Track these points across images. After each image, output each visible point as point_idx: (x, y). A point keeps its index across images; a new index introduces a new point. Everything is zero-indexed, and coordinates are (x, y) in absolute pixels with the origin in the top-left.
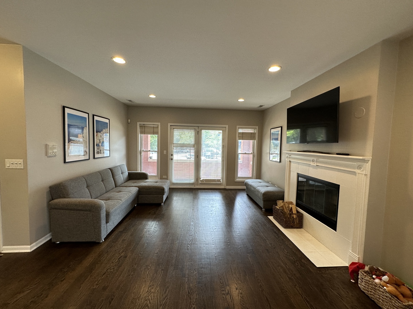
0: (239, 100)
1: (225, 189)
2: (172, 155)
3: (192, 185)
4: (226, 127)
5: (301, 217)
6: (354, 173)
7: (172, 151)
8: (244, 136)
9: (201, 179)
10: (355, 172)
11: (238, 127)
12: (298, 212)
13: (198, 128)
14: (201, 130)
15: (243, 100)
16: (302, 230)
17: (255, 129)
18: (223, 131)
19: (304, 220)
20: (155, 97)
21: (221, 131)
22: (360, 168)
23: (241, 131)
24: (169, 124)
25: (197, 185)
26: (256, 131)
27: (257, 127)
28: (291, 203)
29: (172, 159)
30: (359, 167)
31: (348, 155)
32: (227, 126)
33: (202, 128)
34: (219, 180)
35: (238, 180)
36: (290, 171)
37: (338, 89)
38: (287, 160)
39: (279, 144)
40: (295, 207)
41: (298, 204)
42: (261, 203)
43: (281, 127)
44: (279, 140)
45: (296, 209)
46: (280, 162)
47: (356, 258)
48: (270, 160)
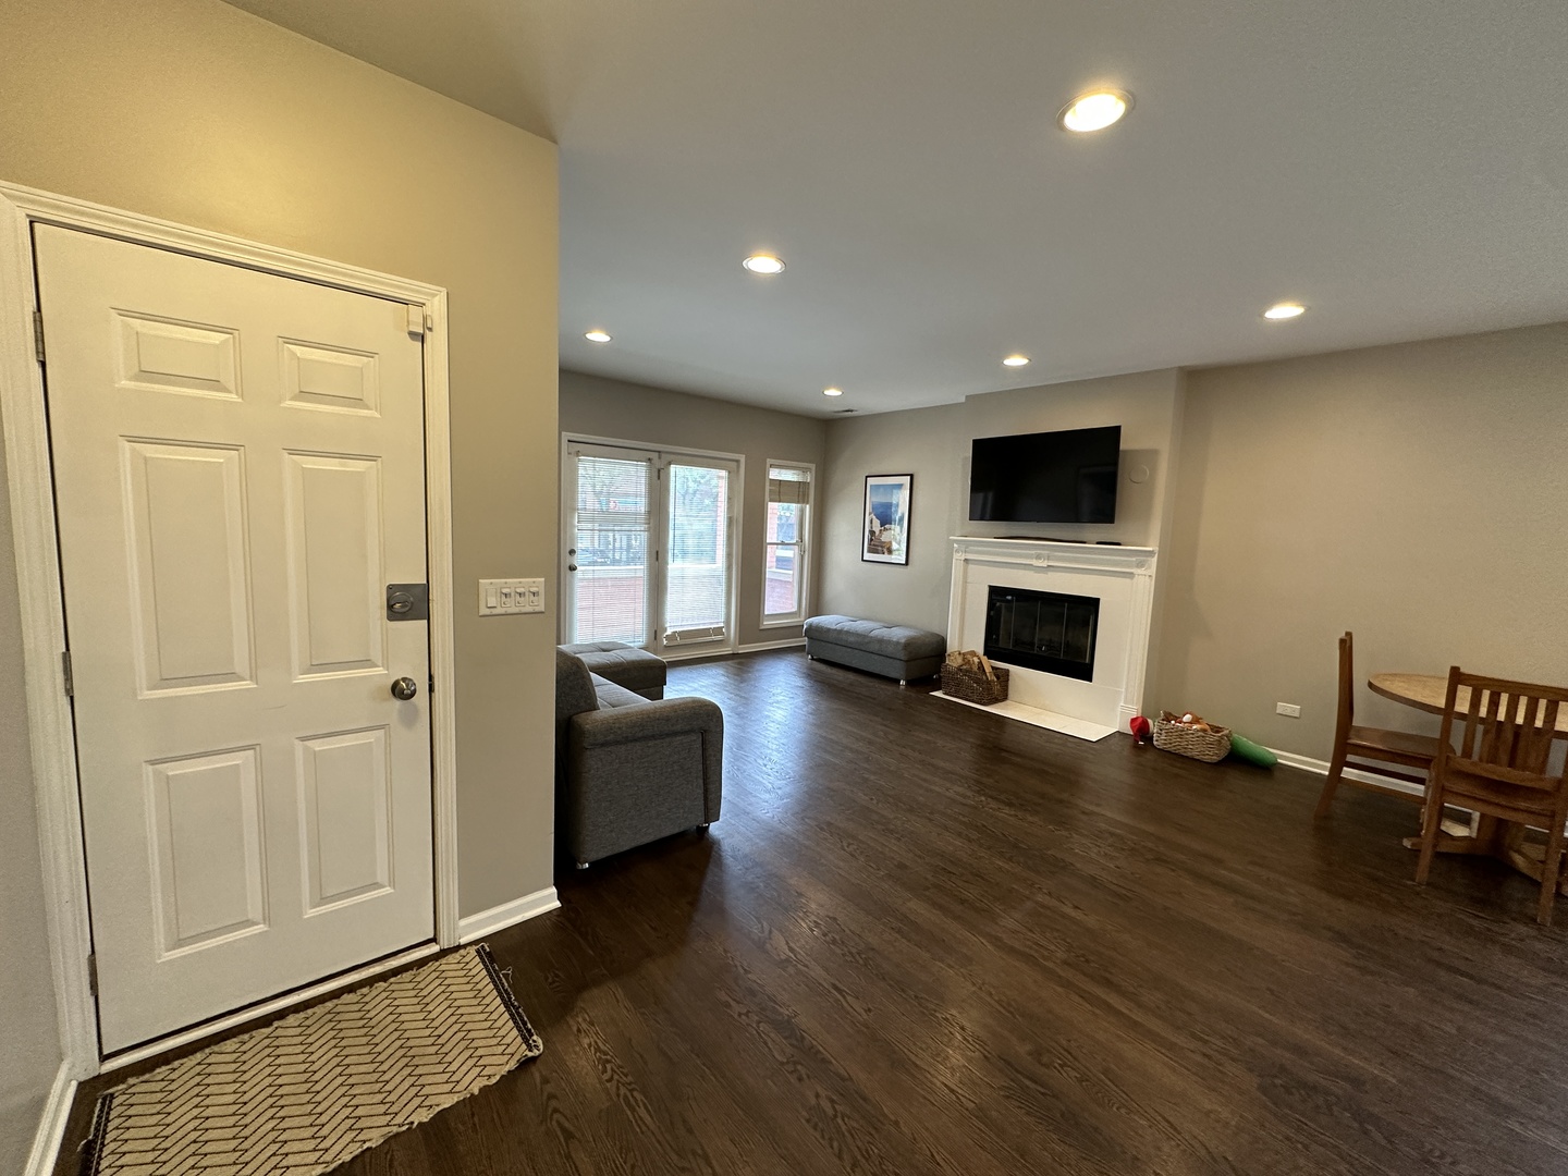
0: (826, 392)
1: (734, 656)
2: (572, 552)
4: (738, 461)
5: (1003, 677)
6: (1131, 575)
8: (783, 492)
9: (665, 630)
10: (1132, 573)
11: (769, 461)
12: (993, 668)
13: (660, 458)
14: (670, 463)
15: (839, 393)
16: (1008, 702)
17: (804, 470)
18: (729, 472)
19: (1010, 682)
20: (608, 339)
21: (724, 473)
22: (1142, 566)
23: (774, 474)
24: (565, 436)
25: (656, 652)
26: (809, 478)
27: (813, 466)
28: (973, 654)
29: (573, 569)
30: (1140, 565)
31: (1119, 544)
32: (742, 458)
33: (672, 457)
34: (718, 631)
35: (767, 623)
36: (965, 582)
37: (1118, 429)
38: (958, 557)
39: (901, 519)
40: (985, 659)
41: (990, 651)
42: (895, 670)
43: (912, 476)
44: (903, 509)
45: (988, 664)
46: (907, 563)
47: (1135, 710)
48: (863, 560)
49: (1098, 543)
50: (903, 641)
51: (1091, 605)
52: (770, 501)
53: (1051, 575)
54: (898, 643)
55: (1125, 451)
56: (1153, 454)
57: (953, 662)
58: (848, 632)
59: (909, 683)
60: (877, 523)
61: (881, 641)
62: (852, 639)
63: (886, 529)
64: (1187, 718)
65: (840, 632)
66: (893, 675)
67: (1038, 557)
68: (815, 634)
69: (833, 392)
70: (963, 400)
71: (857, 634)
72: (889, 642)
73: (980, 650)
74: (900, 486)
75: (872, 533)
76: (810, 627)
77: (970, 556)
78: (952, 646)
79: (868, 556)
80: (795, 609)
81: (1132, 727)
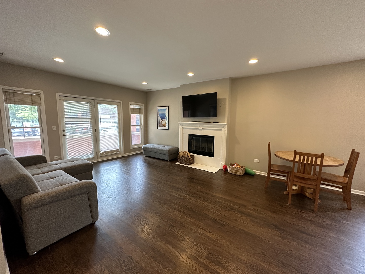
0: (143, 83)
1: (123, 157)
2: (64, 131)
3: (92, 160)
4: (120, 103)
5: (193, 157)
6: (221, 130)
7: (64, 126)
8: (135, 111)
9: (100, 152)
10: (222, 130)
11: (130, 103)
12: (190, 155)
13: (94, 101)
14: (98, 103)
16: (194, 164)
17: (141, 105)
18: (118, 106)
19: (195, 159)
20: (63, 62)
21: (116, 106)
22: (224, 128)
23: (132, 106)
24: (58, 94)
25: (97, 158)
26: (142, 107)
28: (186, 152)
29: (64, 136)
30: (223, 127)
32: (122, 102)
33: (98, 101)
34: (117, 150)
35: (132, 147)
36: (183, 134)
37: (216, 93)
38: (181, 127)
39: (167, 118)
40: (188, 153)
41: (190, 151)
42: (166, 158)
43: (168, 106)
44: (167, 115)
45: (189, 154)
46: (169, 129)
47: (224, 164)
48: (158, 129)
49: (213, 122)
50: (168, 150)
51: (213, 138)
52: (131, 114)
53: (203, 131)
54: (166, 150)
55: (218, 99)
56: (225, 100)
57: (181, 154)
58: (154, 148)
59: (170, 161)
60: (160, 119)
61: (162, 150)
62: (155, 150)
63: (163, 121)
64: (236, 165)
65: (152, 148)
66: (166, 159)
67: (200, 126)
68: (145, 149)
69: (145, 83)
70: (179, 86)
71: (156, 149)
72: (164, 150)
73: (187, 151)
74: (166, 109)
75: (159, 122)
76: (144, 147)
77: (184, 127)
78: (181, 150)
79: (159, 128)
80: (141, 143)
81: (223, 168)
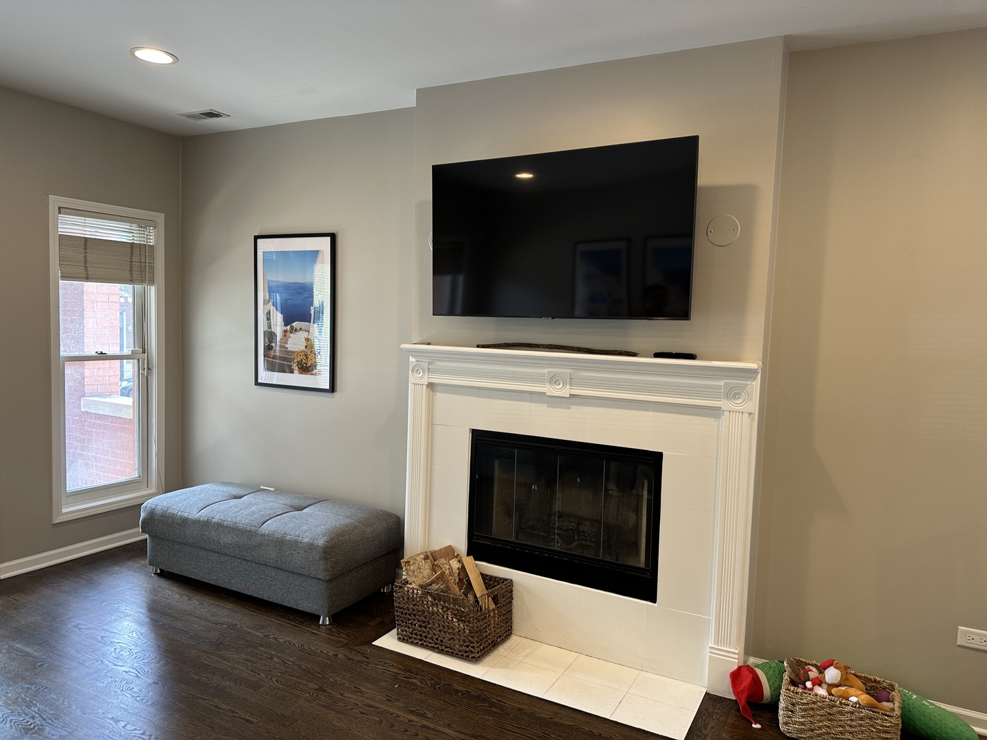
0: (139, 54)
5: (502, 593)
6: (715, 412)
8: (94, 260)
10: (718, 409)
11: (54, 201)
12: (484, 576)
15: (162, 58)
16: (514, 639)
17: (143, 224)
19: (516, 603)
22: (735, 396)
23: (72, 226)
26: (153, 238)
27: (160, 218)
28: (450, 552)
30: (733, 394)
31: (691, 357)
35: (69, 510)
36: (431, 424)
37: (690, 144)
38: (418, 380)
39: (320, 312)
40: (469, 562)
41: (478, 548)
42: (311, 598)
43: (333, 237)
44: (321, 296)
45: (477, 569)
46: (332, 389)
47: (733, 656)
48: (257, 383)
49: (657, 355)
50: (321, 542)
51: (648, 464)
52: (64, 277)
53: (576, 411)
54: (311, 547)
55: (705, 189)
56: (746, 194)
57: (415, 575)
58: (220, 526)
59: (337, 618)
60: (278, 318)
61: (280, 543)
62: (226, 539)
63: (293, 330)
64: (832, 674)
65: (206, 524)
66: (306, 606)
67: (554, 380)
68: (159, 525)
69: (153, 56)
70: (409, 100)
71: (234, 530)
72: (295, 544)
73: (460, 542)
74: (315, 254)
75: (270, 336)
76: (152, 515)
77: (437, 379)
78: (415, 541)
79: (264, 376)
80: (135, 475)
81: (734, 692)
